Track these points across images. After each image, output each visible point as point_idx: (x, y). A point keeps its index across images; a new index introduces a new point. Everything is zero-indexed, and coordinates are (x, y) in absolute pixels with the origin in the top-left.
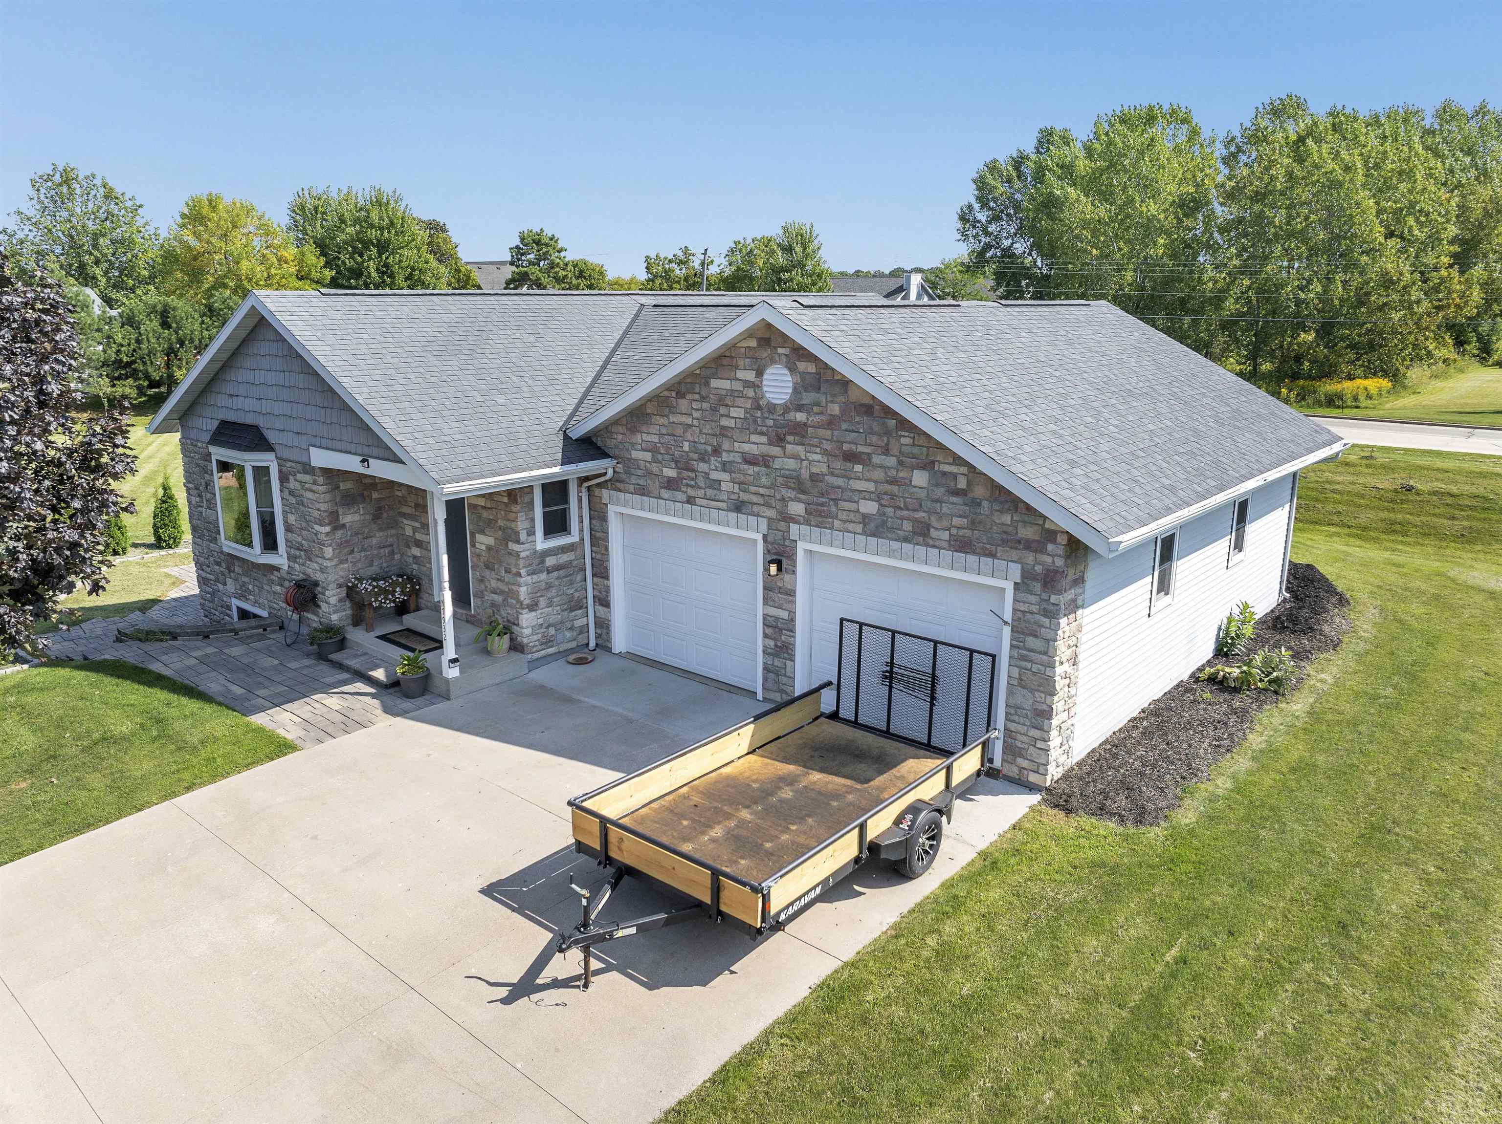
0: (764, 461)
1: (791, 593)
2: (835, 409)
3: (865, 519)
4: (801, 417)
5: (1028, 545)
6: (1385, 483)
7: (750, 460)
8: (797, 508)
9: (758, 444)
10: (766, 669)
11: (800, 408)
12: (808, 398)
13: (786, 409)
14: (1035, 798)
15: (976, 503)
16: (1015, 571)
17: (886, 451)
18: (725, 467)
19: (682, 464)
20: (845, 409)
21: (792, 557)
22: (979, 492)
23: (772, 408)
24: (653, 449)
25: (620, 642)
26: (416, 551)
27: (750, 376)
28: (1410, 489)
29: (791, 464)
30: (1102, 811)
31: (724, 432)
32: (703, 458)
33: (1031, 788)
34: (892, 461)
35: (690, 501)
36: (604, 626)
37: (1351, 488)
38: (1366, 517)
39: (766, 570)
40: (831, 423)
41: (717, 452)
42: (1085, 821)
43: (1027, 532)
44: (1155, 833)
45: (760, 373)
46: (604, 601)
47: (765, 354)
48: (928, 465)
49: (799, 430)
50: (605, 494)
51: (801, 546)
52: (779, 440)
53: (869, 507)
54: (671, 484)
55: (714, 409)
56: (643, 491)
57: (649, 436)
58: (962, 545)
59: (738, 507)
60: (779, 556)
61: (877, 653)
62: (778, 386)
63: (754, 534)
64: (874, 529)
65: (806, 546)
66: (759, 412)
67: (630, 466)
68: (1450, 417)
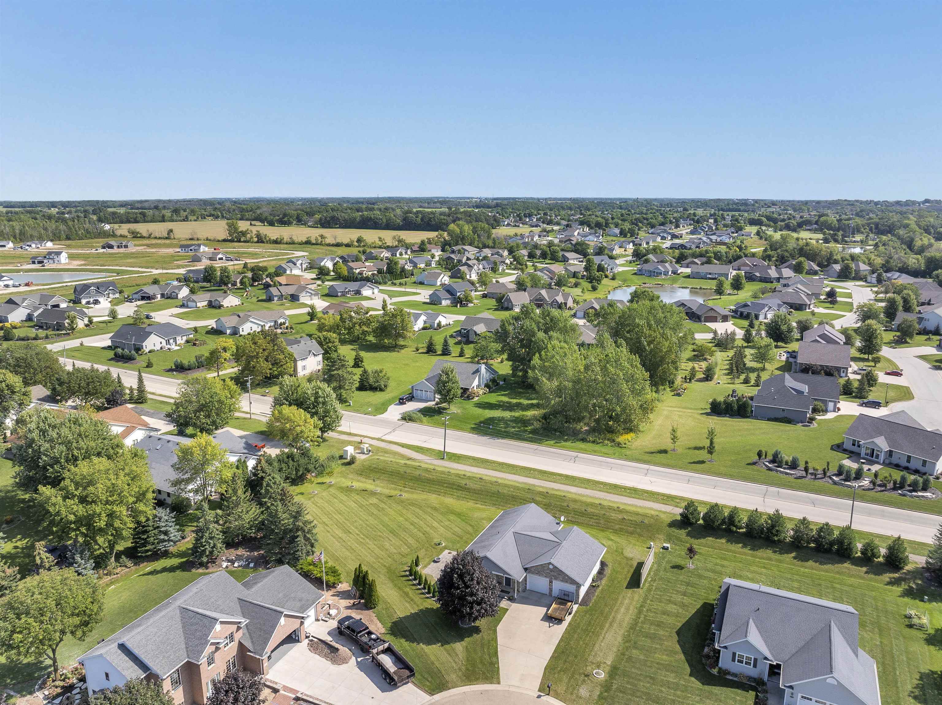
0: (550, 573)
1: (552, 586)
2: (557, 570)
4: (554, 571)
5: (577, 584)
7: (547, 573)
8: (553, 578)
9: (548, 571)
10: (549, 592)
12: (554, 569)
13: (552, 570)
16: (574, 586)
18: (544, 573)
19: (539, 572)
20: (559, 571)
22: (571, 579)
24: (534, 570)
25: (527, 590)
26: (501, 580)
27: (548, 566)
28: (624, 519)
30: (584, 605)
31: (544, 570)
32: (541, 572)
33: (578, 604)
34: (563, 575)
35: (539, 576)
37: (615, 518)
39: (549, 583)
40: (557, 572)
42: (583, 607)
44: (589, 607)
46: (525, 587)
48: (567, 576)
50: (527, 574)
53: (561, 579)
54: (536, 574)
56: (533, 574)
57: (534, 568)
58: (570, 584)
59: (546, 577)
60: (551, 582)
61: (563, 592)
62: (551, 567)
63: (548, 580)
64: (562, 581)
65: (554, 581)
66: (549, 568)
67: (531, 571)
68: (646, 457)
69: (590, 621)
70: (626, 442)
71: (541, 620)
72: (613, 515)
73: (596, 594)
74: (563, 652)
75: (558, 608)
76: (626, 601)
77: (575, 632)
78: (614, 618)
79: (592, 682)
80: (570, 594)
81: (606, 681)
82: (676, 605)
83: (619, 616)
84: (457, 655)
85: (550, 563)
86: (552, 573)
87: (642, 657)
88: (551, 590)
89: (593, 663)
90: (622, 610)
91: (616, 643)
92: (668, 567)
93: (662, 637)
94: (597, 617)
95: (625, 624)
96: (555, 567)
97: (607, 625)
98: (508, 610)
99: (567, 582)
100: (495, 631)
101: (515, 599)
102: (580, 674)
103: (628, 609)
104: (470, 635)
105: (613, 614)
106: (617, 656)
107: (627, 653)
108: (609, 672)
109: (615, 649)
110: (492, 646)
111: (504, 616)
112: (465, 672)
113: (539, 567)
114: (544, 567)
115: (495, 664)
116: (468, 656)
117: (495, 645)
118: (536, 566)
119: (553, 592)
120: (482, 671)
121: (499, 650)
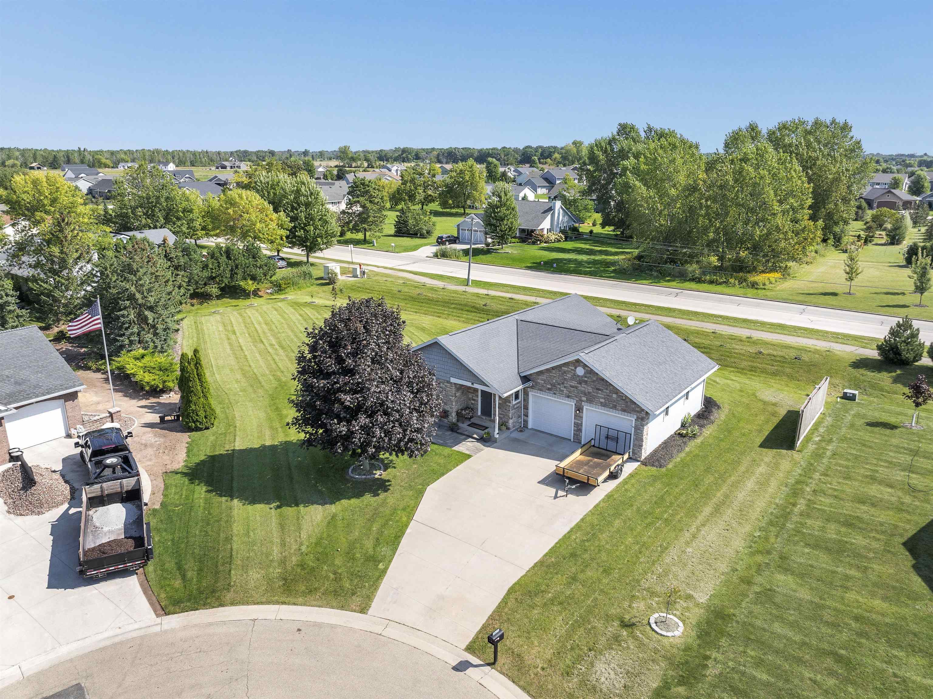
0: (576, 387)
1: (582, 417)
2: (595, 379)
3: (601, 403)
4: (586, 379)
5: (638, 412)
6: (752, 350)
7: (571, 386)
8: (585, 399)
9: (574, 383)
10: (574, 434)
11: (586, 377)
12: (588, 375)
13: (582, 377)
14: (639, 463)
15: (627, 402)
16: (635, 417)
17: (607, 389)
18: (565, 387)
19: (553, 385)
20: (597, 379)
21: (582, 410)
22: (628, 400)
23: (579, 376)
24: (544, 381)
25: (530, 426)
26: (473, 402)
27: (573, 368)
28: (761, 353)
29: (583, 389)
30: (653, 465)
31: (565, 379)
32: (559, 384)
33: (638, 461)
34: (608, 391)
35: (555, 394)
36: (526, 422)
37: (741, 351)
38: (744, 364)
39: (575, 412)
40: (594, 381)
41: (563, 383)
42: (650, 468)
43: (638, 409)
44: (664, 470)
45: (576, 368)
46: (526, 415)
47: (577, 364)
48: (617, 393)
49: (586, 382)
50: (529, 389)
51: (585, 407)
52: (580, 383)
53: (602, 400)
54: (549, 389)
55: (563, 374)
56: (541, 390)
57: (544, 377)
58: (624, 410)
59: (568, 397)
60: (579, 409)
61: (604, 432)
62: (580, 371)
63: (572, 403)
64: (604, 405)
65: (586, 407)
66: (575, 376)
67: (537, 383)
68: (801, 298)
69: (662, 496)
70: (767, 283)
71: (539, 482)
72: (737, 347)
73: (687, 449)
74: (573, 555)
75: (587, 463)
76: (762, 469)
77: (617, 515)
78: (727, 496)
79: (641, 645)
80: (621, 436)
81: (687, 649)
82: (891, 486)
83: (741, 496)
84: (299, 528)
85: (578, 362)
86: (583, 387)
87: (804, 594)
88: (578, 428)
89: (653, 594)
90: (750, 484)
91: (730, 552)
92: (860, 422)
93: (863, 552)
94: (683, 492)
95: (755, 514)
96: (590, 372)
97: (707, 510)
98: (469, 456)
99: (614, 407)
100: (420, 493)
101: (495, 441)
102: (608, 618)
103: (763, 484)
104: (359, 495)
105: (724, 489)
106: (727, 583)
107: (759, 579)
108: (699, 624)
109: (723, 567)
110: (397, 521)
111: (455, 467)
112: (293, 568)
113: (554, 371)
114: (565, 372)
115: (380, 562)
116: (325, 535)
117: (404, 519)
118: (548, 370)
119: (580, 430)
120: (335, 573)
121: (408, 531)
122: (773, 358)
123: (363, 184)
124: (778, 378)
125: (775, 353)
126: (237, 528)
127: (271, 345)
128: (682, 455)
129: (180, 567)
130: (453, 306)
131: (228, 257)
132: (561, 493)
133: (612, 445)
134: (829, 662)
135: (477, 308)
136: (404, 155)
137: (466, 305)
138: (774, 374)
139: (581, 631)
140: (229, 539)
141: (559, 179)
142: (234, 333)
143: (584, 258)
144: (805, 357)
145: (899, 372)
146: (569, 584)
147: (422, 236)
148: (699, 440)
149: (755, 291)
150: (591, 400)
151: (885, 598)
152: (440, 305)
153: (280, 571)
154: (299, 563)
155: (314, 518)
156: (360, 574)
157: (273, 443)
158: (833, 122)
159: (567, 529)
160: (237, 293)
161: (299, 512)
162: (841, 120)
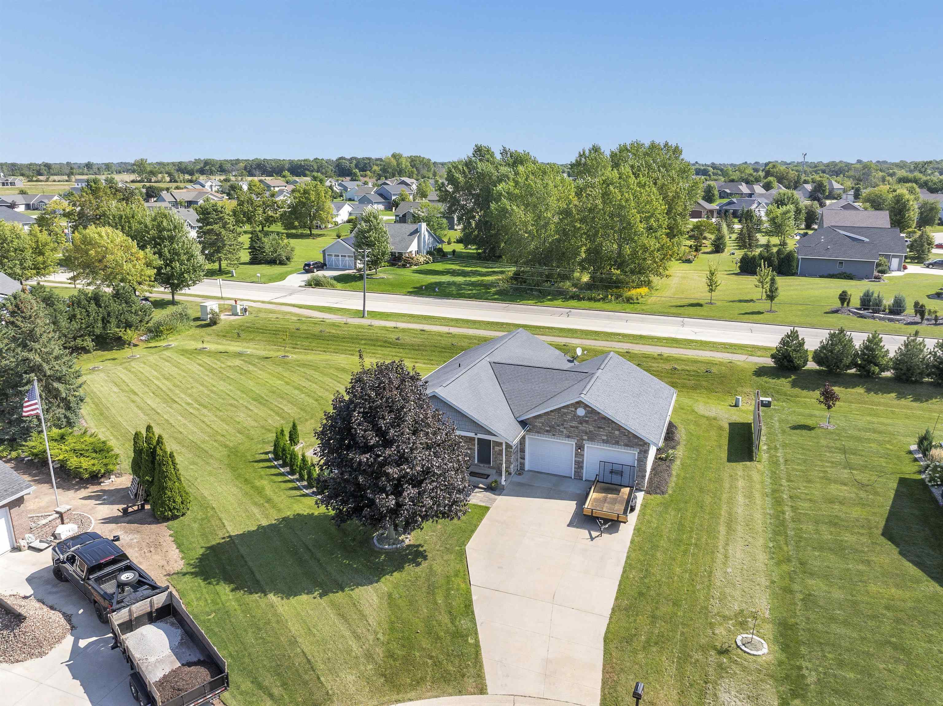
0: (577, 427)
1: (583, 455)
2: (596, 418)
3: (603, 440)
4: (587, 419)
5: (641, 445)
6: (668, 367)
7: (572, 427)
8: (586, 438)
9: (574, 424)
10: (575, 471)
11: (587, 417)
12: (588, 415)
13: (583, 417)
14: (643, 493)
15: (629, 437)
16: (638, 450)
17: (609, 427)
18: (565, 428)
19: (552, 427)
20: (598, 418)
21: (584, 448)
22: (630, 435)
23: (579, 417)
24: (542, 423)
25: (527, 468)
27: (573, 409)
28: (676, 369)
29: (584, 428)
30: (656, 493)
31: (565, 420)
32: (558, 426)
33: (642, 491)
34: (610, 429)
35: (553, 435)
36: (522, 465)
37: (658, 369)
39: (576, 450)
40: (595, 421)
41: (562, 425)
42: (654, 496)
43: (641, 443)
44: (666, 496)
45: (576, 409)
46: (523, 458)
48: (619, 430)
49: (587, 422)
50: (526, 433)
52: (581, 423)
53: (605, 438)
54: (547, 431)
55: (562, 416)
56: (538, 432)
57: (543, 420)
58: (626, 445)
59: (569, 437)
60: (580, 447)
61: (609, 468)
62: (581, 412)
63: (573, 443)
64: (606, 442)
65: (587, 445)
66: (575, 417)
67: (534, 426)
68: (674, 310)
69: (680, 522)
70: (639, 297)
71: (568, 526)
72: (653, 365)
73: (674, 473)
75: (605, 500)
76: (741, 483)
78: (730, 514)
79: (744, 669)
80: (626, 470)
81: (781, 663)
82: (845, 485)
83: (740, 511)
84: (363, 617)
85: (579, 404)
86: (582, 427)
87: (837, 594)
88: (579, 465)
89: (726, 618)
90: (741, 499)
91: (760, 566)
92: (786, 427)
93: (859, 547)
94: (694, 515)
95: (759, 526)
96: (591, 411)
97: (722, 529)
98: (487, 509)
99: (617, 443)
100: (462, 555)
101: (503, 488)
102: (704, 649)
103: (750, 496)
104: (399, 567)
105: (725, 508)
106: (774, 595)
107: (796, 587)
108: (775, 638)
109: (764, 581)
110: (458, 590)
111: (480, 522)
112: (384, 662)
113: (553, 414)
114: (565, 414)
115: (467, 636)
116: (393, 619)
117: (463, 586)
118: (547, 414)
119: (582, 467)
120: (431, 657)
121: (474, 598)
122: (687, 373)
123: (216, 210)
124: (698, 391)
125: (687, 368)
126: (295, 628)
127: (188, 404)
128: (674, 479)
129: (260, 686)
130: (363, 342)
131: (98, 305)
132: (594, 534)
133: (616, 479)
134: (889, 650)
135: (390, 343)
136: (207, 168)
137: (377, 340)
138: (694, 388)
139: (689, 668)
140: (293, 642)
141: (394, 195)
142: (135, 394)
143: (460, 279)
144: (714, 370)
145: (793, 377)
146: (653, 623)
147: (282, 263)
148: (678, 462)
149: (632, 306)
150: (592, 438)
151: (897, 586)
152: (348, 342)
153: (371, 666)
154: (387, 654)
155: (371, 601)
156: (455, 653)
157: (270, 523)
158: (666, 144)
159: (620, 570)
160: (107, 344)
161: (351, 597)
162: (672, 143)
